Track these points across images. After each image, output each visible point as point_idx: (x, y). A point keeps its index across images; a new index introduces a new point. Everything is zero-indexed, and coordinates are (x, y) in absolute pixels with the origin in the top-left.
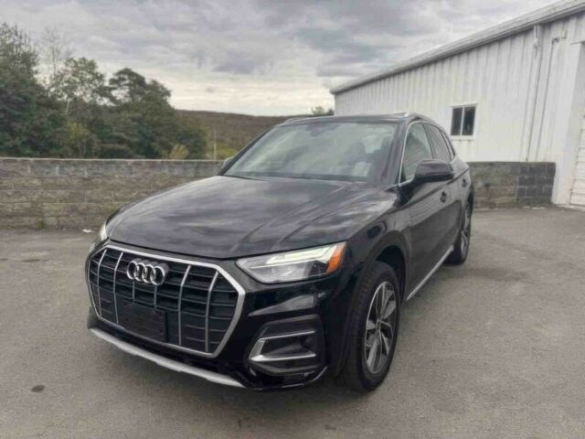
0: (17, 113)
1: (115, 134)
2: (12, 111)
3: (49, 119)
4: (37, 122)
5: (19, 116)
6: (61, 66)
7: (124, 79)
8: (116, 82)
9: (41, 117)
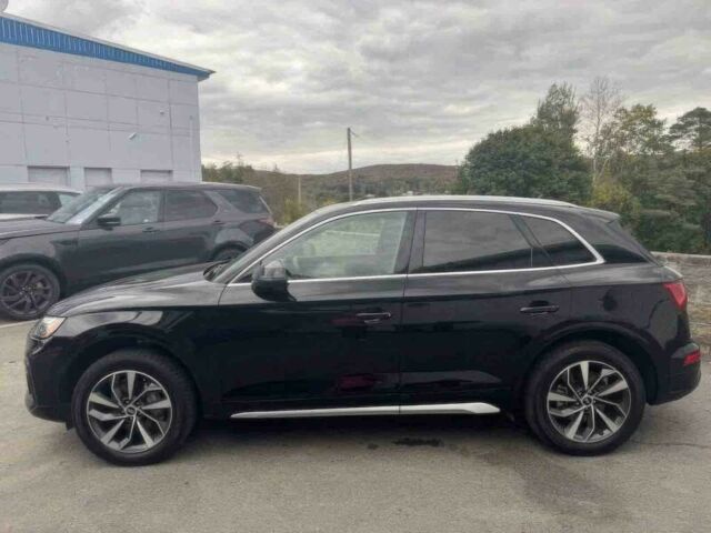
0: (536, 178)
1: (659, 196)
2: (531, 175)
3: (570, 182)
4: (556, 186)
5: (539, 181)
6: (607, 119)
7: (692, 124)
8: (680, 128)
9: (561, 180)
